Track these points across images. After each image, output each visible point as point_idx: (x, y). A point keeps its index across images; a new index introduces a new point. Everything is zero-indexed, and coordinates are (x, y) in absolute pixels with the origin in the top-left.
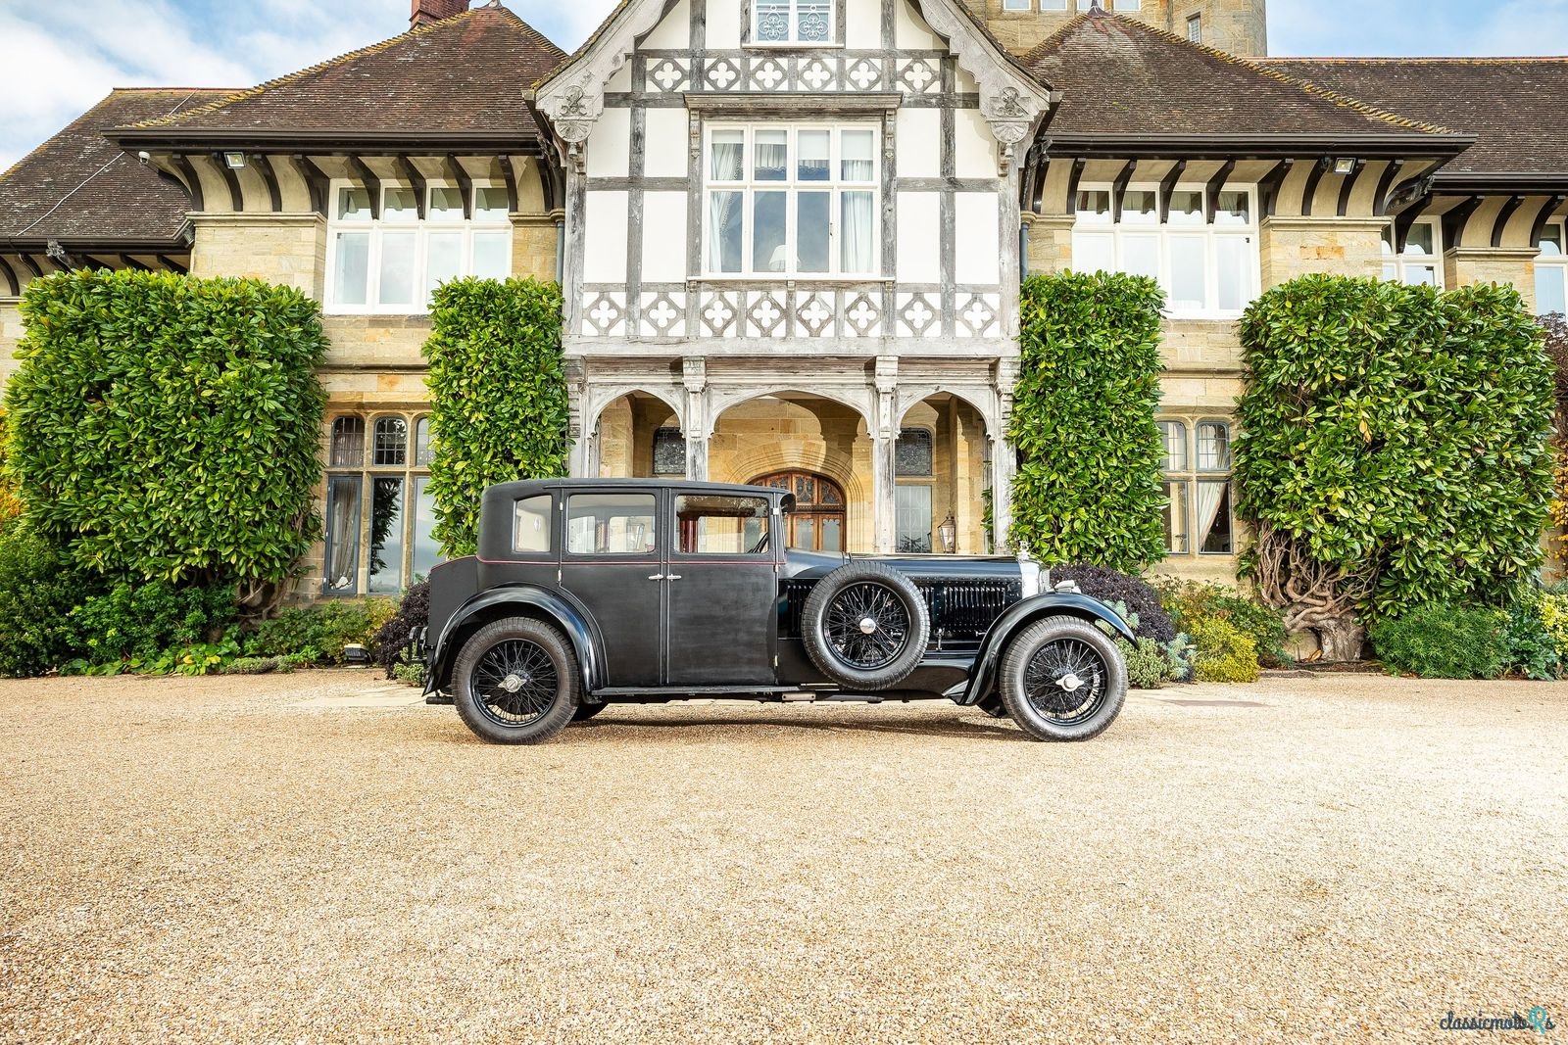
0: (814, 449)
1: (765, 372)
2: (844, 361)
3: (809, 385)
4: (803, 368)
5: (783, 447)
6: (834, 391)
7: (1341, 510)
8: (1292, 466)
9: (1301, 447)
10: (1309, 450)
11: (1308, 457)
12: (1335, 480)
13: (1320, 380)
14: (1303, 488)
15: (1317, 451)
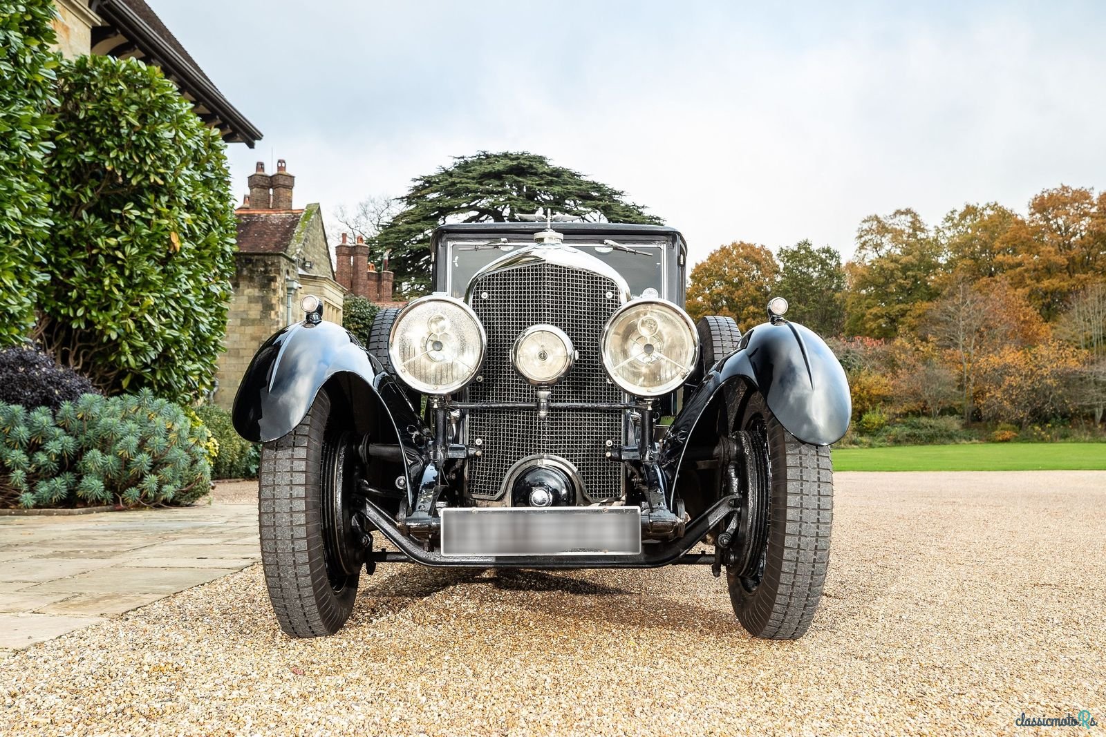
7: (147, 316)
8: (102, 259)
9: (113, 242)
10: (120, 247)
11: (120, 255)
12: (147, 284)
13: (140, 177)
14: (118, 286)
15: (135, 251)
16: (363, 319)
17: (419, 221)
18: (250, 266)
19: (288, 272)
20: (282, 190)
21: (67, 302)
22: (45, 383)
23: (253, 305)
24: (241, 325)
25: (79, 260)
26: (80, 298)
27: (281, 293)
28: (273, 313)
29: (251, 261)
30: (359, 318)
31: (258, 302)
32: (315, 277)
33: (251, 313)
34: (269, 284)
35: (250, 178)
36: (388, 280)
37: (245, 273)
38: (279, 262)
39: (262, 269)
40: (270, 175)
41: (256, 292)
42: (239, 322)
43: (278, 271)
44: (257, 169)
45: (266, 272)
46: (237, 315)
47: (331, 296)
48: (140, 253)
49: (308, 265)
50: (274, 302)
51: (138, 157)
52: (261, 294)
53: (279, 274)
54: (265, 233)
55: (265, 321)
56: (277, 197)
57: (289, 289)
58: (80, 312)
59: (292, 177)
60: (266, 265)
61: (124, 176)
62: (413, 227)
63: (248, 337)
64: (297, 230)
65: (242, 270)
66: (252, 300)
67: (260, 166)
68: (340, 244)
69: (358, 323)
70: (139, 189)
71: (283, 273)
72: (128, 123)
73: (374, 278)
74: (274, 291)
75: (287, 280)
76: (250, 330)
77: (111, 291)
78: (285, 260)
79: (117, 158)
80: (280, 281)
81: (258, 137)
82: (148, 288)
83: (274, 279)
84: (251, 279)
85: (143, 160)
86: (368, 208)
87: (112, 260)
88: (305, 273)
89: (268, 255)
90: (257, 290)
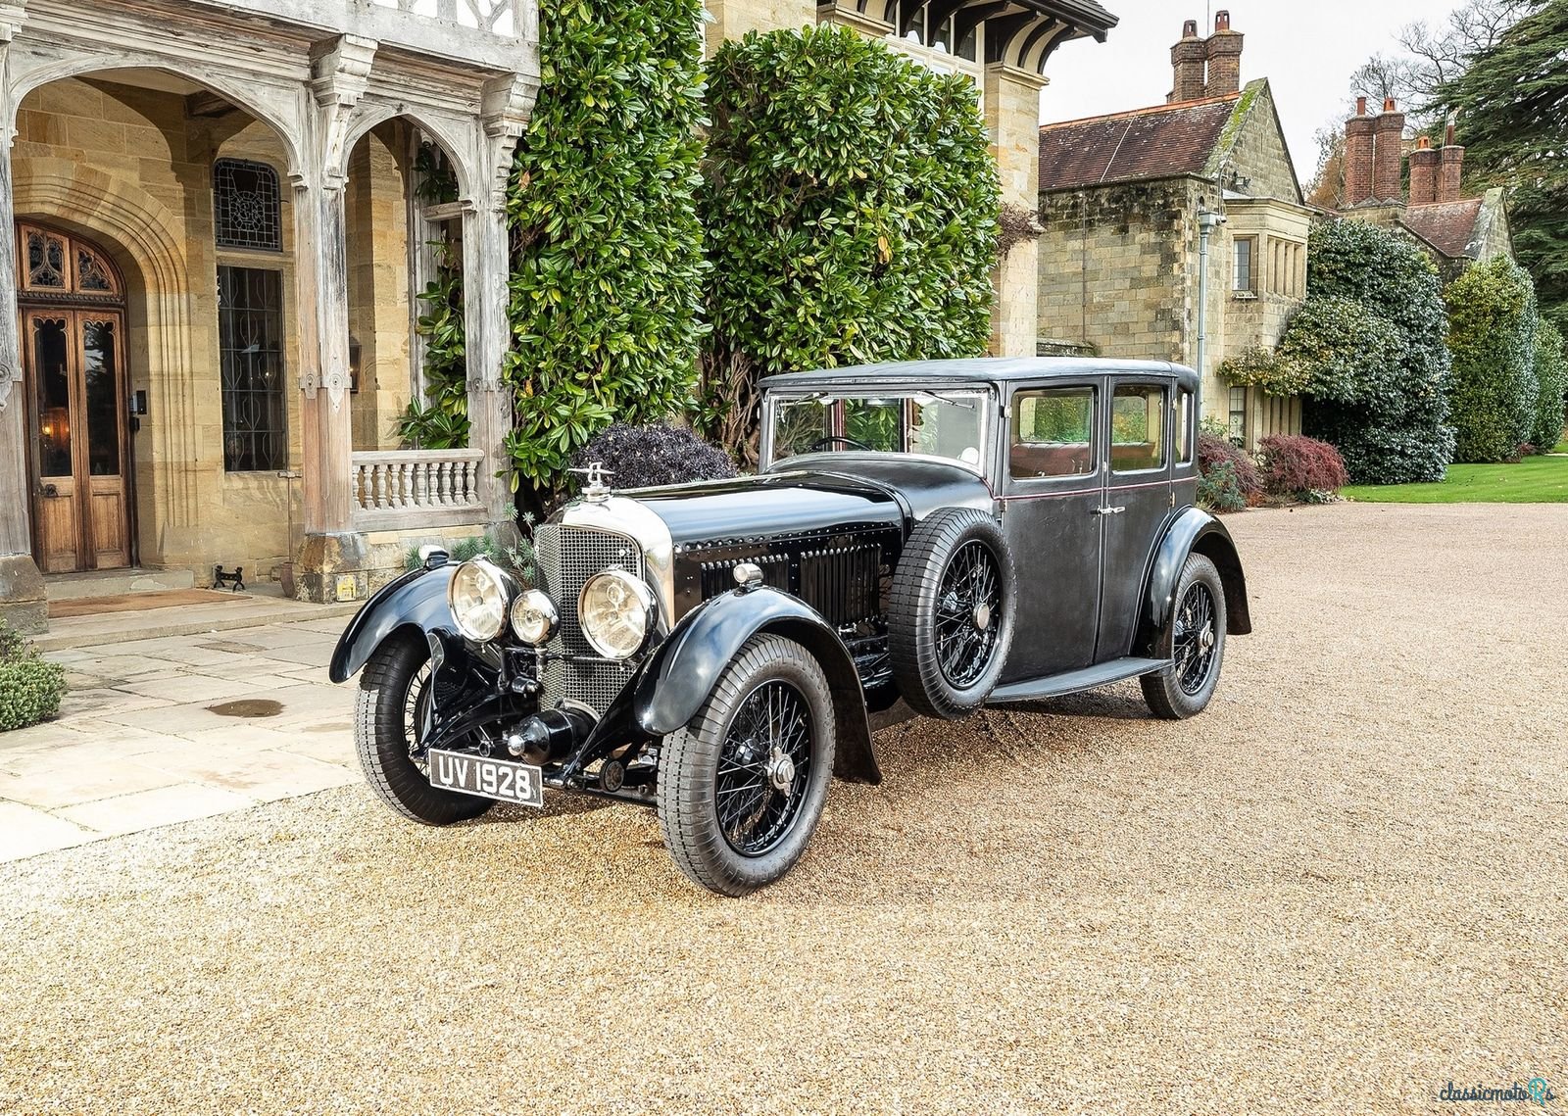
0: (96, 182)
1: (120, 21)
2: (280, 29)
3: (197, 63)
4: (191, 27)
5: (37, 171)
6: (239, 84)
7: (852, 348)
8: (797, 285)
9: (810, 261)
10: (818, 267)
11: (818, 276)
12: (850, 310)
13: (838, 175)
14: (814, 316)
15: (834, 269)
16: (1345, 254)
17: (1544, 36)
18: (1144, 198)
19: (1202, 200)
20: (1222, 61)
21: (763, 339)
22: (663, 466)
23: (1147, 257)
24: (1132, 288)
25: (774, 286)
26: (778, 333)
27: (1188, 235)
28: (1176, 266)
29: (1144, 191)
30: (1338, 252)
31: (1154, 252)
32: (1251, 201)
33: (1144, 268)
34: (1170, 223)
35: (1174, 48)
36: (1454, 161)
37: (1136, 210)
38: (1185, 188)
39: (1161, 202)
40: (1206, 38)
41: (1152, 237)
42: (1127, 284)
43: (1183, 202)
44: (1185, 33)
45: (1166, 205)
46: (1125, 273)
47: (1283, 225)
48: (839, 271)
49: (1239, 182)
50: (1177, 249)
51: (831, 150)
52: (1159, 240)
53: (1186, 206)
54: (1179, 140)
55: (1165, 280)
56: (1215, 74)
57: (1201, 226)
58: (775, 352)
59: (1239, 37)
60: (1166, 195)
61: (817, 175)
62: (1530, 49)
63: (1140, 305)
64: (1226, 129)
65: (1132, 206)
66: (1146, 249)
67: (1190, 26)
68: (1355, 115)
69: (1335, 261)
70: (840, 190)
71: (1194, 205)
72: (819, 109)
73: (1427, 160)
74: (1178, 232)
75: (1201, 213)
76: (1143, 294)
77: (806, 323)
78: (1196, 183)
79: (806, 157)
80: (1187, 216)
81: (1112, 22)
82: (852, 313)
83: (1177, 215)
84: (1145, 218)
85: (837, 154)
86: (1470, 19)
87: (808, 282)
88: (1236, 196)
89: (1169, 179)
90: (1153, 234)
